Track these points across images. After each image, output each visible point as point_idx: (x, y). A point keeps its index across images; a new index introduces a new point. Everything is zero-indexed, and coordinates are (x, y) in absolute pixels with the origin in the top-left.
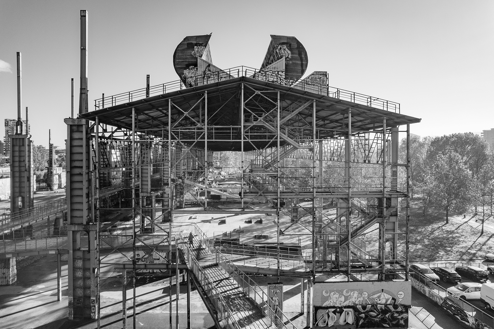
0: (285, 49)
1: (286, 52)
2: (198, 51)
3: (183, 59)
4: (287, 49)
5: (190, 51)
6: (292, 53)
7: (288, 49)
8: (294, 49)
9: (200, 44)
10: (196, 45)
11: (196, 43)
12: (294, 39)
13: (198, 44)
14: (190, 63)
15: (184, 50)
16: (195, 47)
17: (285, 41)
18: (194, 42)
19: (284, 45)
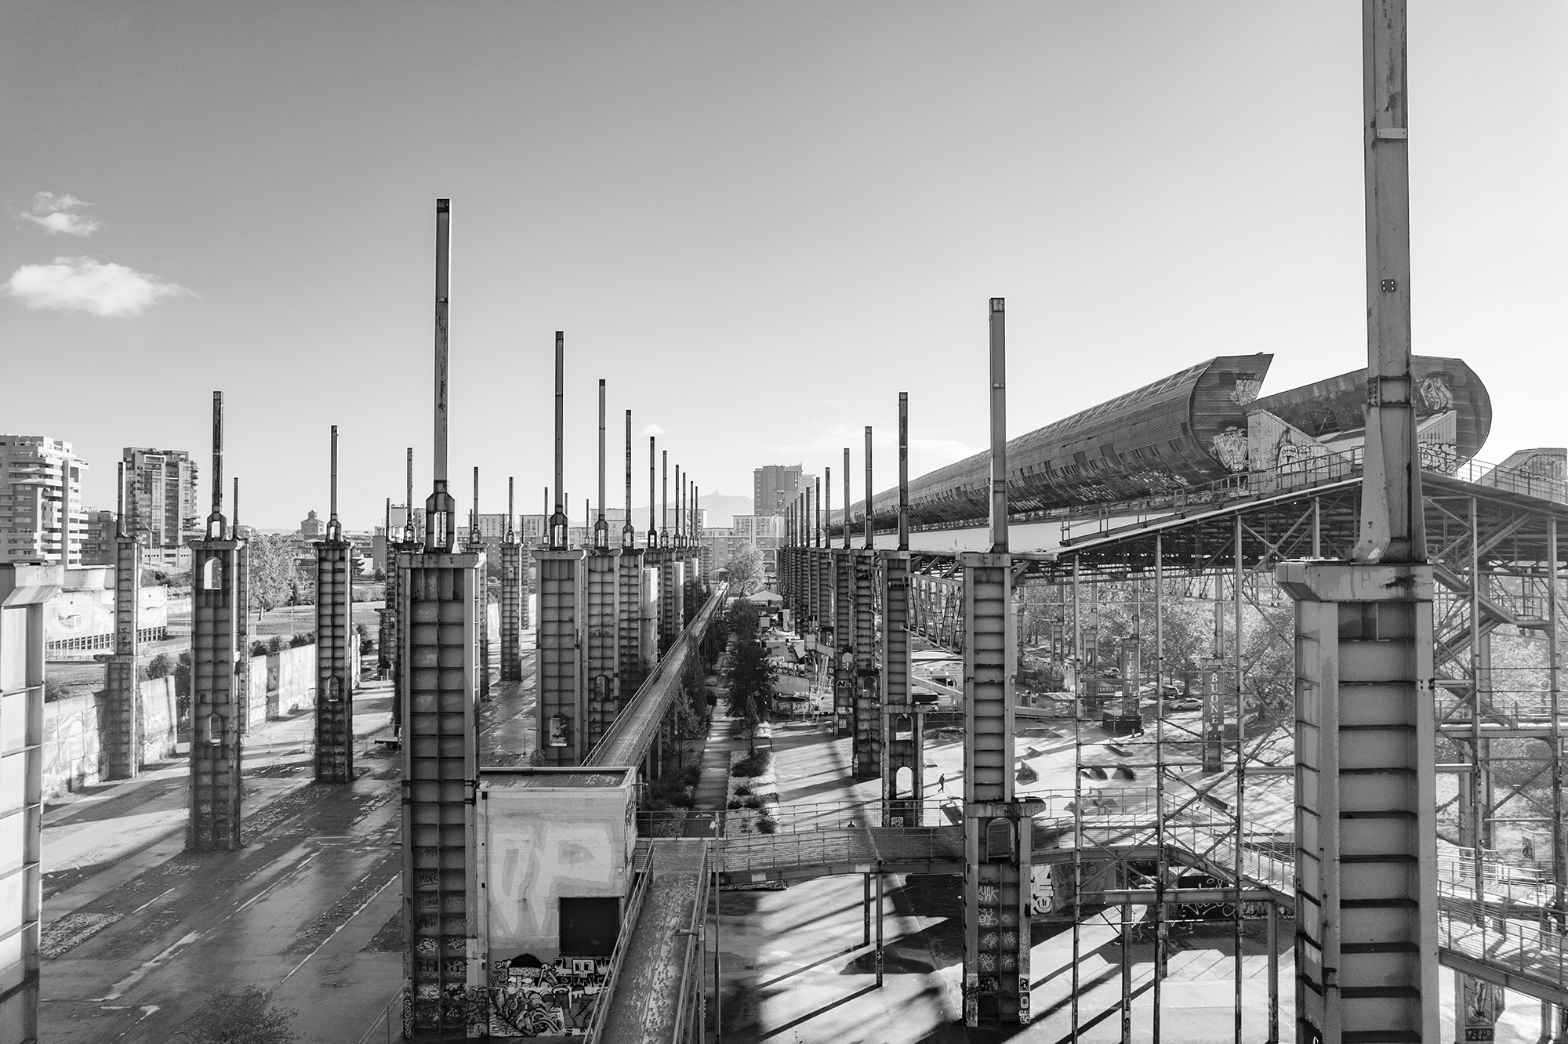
0: (1439, 388)
1: (1441, 395)
2: (1244, 390)
3: (1212, 410)
4: (1443, 388)
5: (1226, 392)
6: (1455, 398)
7: (1446, 387)
8: (1459, 387)
9: (1248, 375)
10: (1240, 376)
11: (1240, 374)
12: (1459, 363)
13: (1245, 374)
14: (1229, 419)
15: (1212, 388)
16: (1238, 382)
17: (1441, 370)
18: (1236, 371)
19: (1437, 378)
